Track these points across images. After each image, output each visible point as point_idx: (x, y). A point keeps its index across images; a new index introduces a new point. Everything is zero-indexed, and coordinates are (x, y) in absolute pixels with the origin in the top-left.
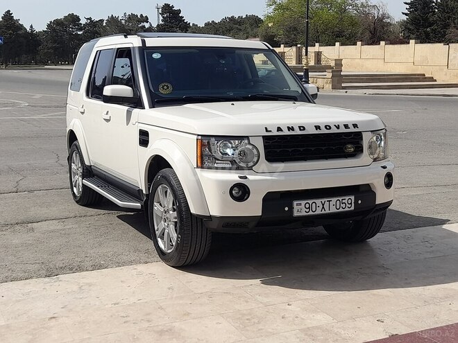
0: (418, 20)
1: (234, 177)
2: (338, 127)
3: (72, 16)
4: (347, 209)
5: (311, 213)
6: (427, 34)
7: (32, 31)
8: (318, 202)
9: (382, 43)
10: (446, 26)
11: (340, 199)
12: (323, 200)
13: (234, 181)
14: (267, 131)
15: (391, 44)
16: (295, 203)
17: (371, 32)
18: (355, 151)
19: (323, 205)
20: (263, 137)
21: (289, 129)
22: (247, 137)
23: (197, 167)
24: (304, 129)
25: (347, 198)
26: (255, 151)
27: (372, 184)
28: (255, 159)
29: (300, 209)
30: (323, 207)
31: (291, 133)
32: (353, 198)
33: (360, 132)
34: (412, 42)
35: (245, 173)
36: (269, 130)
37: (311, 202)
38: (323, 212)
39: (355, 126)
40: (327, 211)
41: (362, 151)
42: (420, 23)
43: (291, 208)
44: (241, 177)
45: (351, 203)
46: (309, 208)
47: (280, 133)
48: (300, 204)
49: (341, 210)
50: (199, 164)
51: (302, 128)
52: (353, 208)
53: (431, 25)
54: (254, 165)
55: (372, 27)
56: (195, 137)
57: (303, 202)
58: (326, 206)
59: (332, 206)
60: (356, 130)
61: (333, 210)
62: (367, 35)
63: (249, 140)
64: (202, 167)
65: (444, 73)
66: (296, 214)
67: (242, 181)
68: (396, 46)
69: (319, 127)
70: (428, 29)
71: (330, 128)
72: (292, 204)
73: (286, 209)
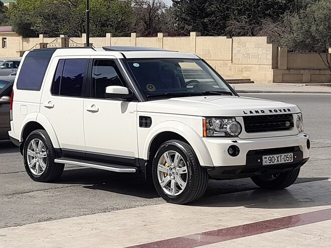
0: (195, 10)
1: (229, 142)
4: (289, 161)
5: (272, 163)
6: (205, 26)
8: (275, 156)
9: (160, 35)
10: (226, 18)
11: (286, 155)
12: (278, 156)
13: (230, 144)
14: (245, 113)
15: (169, 35)
16: (264, 157)
17: (146, 22)
18: (290, 126)
19: (278, 158)
20: (243, 117)
22: (234, 117)
23: (204, 137)
24: (264, 112)
25: (289, 154)
26: (239, 126)
27: (301, 146)
28: (239, 131)
29: (266, 161)
30: (278, 160)
31: (257, 114)
32: (292, 154)
33: (291, 114)
34: (193, 34)
35: (235, 139)
37: (271, 156)
38: (278, 163)
40: (280, 162)
41: (293, 126)
42: (196, 13)
43: (262, 160)
44: (234, 142)
45: (291, 158)
46: (271, 160)
48: (266, 158)
49: (287, 162)
50: (205, 135)
52: (292, 161)
53: (208, 15)
54: (239, 134)
55: (147, 17)
56: (201, 118)
57: (268, 157)
59: (282, 159)
61: (283, 161)
62: (142, 26)
63: (235, 118)
64: (207, 137)
65: (229, 68)
66: (264, 164)
67: (235, 144)
68: (175, 38)
70: (206, 20)
71: (277, 112)
72: (262, 158)
73: (259, 161)
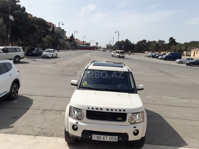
1: (74, 122)
2: (116, 110)
3: (144, 40)
4: (114, 141)
5: (99, 140)
7: (133, 44)
8: (102, 136)
11: (111, 137)
12: (104, 136)
16: (93, 135)
18: (122, 120)
19: (104, 138)
20: (87, 110)
21: (96, 109)
25: (114, 137)
28: (83, 117)
29: (95, 137)
30: (104, 139)
31: (97, 110)
32: (117, 137)
33: (126, 113)
35: (78, 121)
36: (89, 108)
37: (99, 136)
38: (104, 140)
39: (124, 110)
40: (105, 140)
43: (91, 137)
45: (116, 139)
46: (98, 138)
47: (93, 110)
48: (95, 136)
49: (111, 141)
51: (101, 109)
52: (117, 141)
54: (82, 119)
57: (96, 136)
58: (105, 138)
59: (108, 139)
60: (124, 112)
61: (108, 140)
63: (82, 110)
64: (70, 116)
66: (93, 139)
67: (76, 124)
69: (108, 109)
72: (92, 135)
73: (90, 137)
